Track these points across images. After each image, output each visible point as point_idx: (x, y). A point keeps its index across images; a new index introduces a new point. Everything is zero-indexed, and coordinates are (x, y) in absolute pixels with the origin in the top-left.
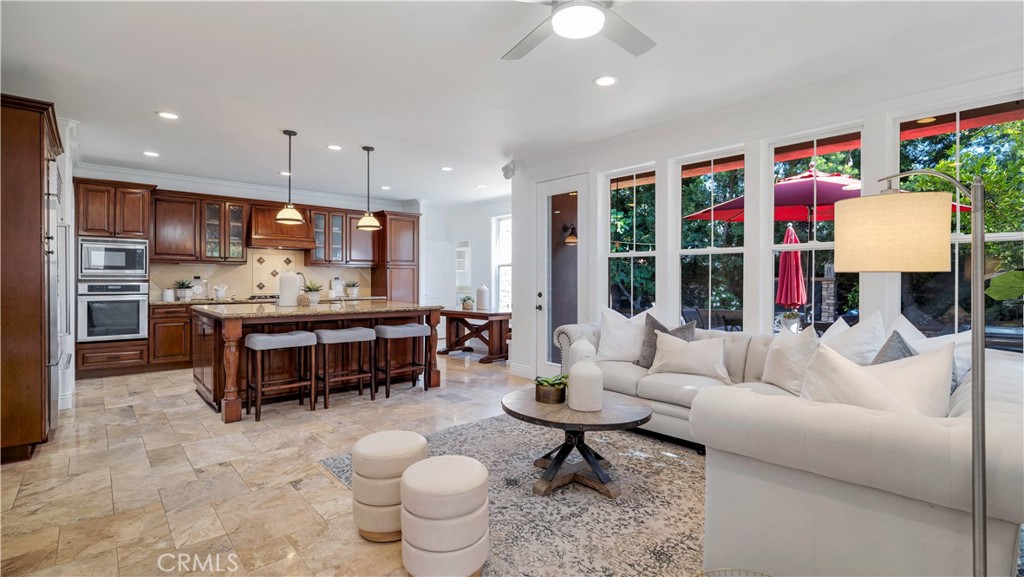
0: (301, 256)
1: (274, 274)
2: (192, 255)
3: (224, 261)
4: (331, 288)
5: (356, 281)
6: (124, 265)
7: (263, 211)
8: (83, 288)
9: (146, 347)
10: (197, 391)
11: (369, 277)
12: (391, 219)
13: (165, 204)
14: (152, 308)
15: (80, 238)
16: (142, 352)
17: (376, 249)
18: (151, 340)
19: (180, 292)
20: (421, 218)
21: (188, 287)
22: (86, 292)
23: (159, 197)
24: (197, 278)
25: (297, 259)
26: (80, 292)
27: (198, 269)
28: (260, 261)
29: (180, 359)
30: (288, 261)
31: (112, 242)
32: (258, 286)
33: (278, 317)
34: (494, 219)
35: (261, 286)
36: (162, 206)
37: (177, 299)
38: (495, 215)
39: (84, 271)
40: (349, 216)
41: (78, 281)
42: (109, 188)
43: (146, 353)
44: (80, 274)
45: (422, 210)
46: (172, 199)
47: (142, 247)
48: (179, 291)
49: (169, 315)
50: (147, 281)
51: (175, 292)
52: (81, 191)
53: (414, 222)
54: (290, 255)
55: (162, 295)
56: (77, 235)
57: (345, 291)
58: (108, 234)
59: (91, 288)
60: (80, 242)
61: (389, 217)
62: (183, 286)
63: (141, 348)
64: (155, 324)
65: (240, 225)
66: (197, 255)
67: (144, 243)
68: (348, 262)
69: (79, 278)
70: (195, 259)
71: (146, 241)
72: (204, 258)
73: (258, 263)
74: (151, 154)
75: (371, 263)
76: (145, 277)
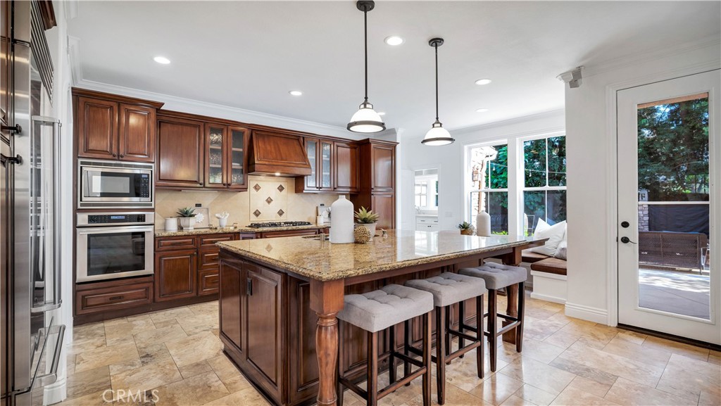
0: (293, 183)
1: (269, 201)
2: (195, 182)
3: (226, 188)
4: (317, 215)
6: (128, 191)
7: (263, 136)
8: (83, 219)
9: (152, 284)
10: (225, 352)
12: (374, 148)
13: (169, 125)
14: (157, 239)
15: (80, 160)
16: (147, 289)
17: (358, 175)
18: (157, 276)
19: (184, 221)
20: (398, 147)
22: (86, 223)
23: (164, 118)
24: (198, 205)
25: (288, 185)
26: (79, 223)
28: (257, 188)
29: (187, 295)
30: (281, 188)
31: (115, 165)
32: (255, 213)
33: (390, 271)
34: (466, 147)
35: (257, 214)
36: (166, 129)
37: (180, 228)
38: (466, 144)
39: (84, 199)
40: (336, 144)
41: (76, 211)
42: (112, 104)
43: (151, 291)
44: (79, 202)
45: (400, 139)
46: (175, 120)
47: (147, 171)
48: (182, 220)
49: (175, 247)
50: (153, 210)
51: (178, 221)
52: (81, 105)
53: (391, 150)
54: (283, 183)
55: (165, 224)
56: (76, 156)
58: (111, 157)
59: (91, 219)
60: (79, 165)
61: (372, 145)
62: (185, 214)
63: (145, 285)
64: (160, 258)
65: (241, 150)
66: (202, 181)
67: (151, 167)
68: (335, 188)
69: (79, 207)
70: (198, 185)
71: (152, 165)
72: (207, 185)
73: (254, 190)
74: (162, 60)
75: (349, 190)
76: (151, 205)
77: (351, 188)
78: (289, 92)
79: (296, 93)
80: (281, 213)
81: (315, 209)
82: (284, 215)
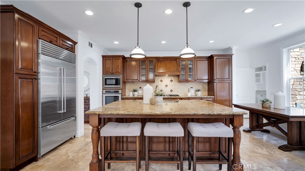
0: (176, 78)
1: (166, 86)
3: (147, 81)
4: (189, 92)
5: (199, 89)
6: (115, 84)
8: (104, 91)
11: (206, 87)
12: (216, 58)
15: (104, 75)
17: (210, 73)
20: (233, 56)
21: (136, 91)
23: (127, 60)
24: (140, 88)
25: (175, 80)
26: (104, 93)
27: (141, 85)
28: (161, 81)
30: (172, 81)
31: (112, 76)
35: (161, 91)
37: (133, 95)
40: (196, 59)
42: (111, 58)
44: (104, 87)
45: (234, 52)
51: (133, 93)
52: (104, 60)
53: (229, 59)
54: (172, 78)
55: (129, 94)
57: (195, 93)
58: (111, 74)
59: (106, 92)
60: (104, 77)
61: (215, 58)
62: (135, 91)
65: (152, 67)
66: (139, 80)
67: (120, 76)
68: (195, 80)
69: (104, 88)
70: (138, 81)
71: (121, 75)
72: (140, 81)
73: (160, 82)
74: (116, 43)
75: (207, 80)
76: (120, 88)
77: (208, 79)
78: (161, 42)
79: (163, 42)
80: (172, 91)
81: (188, 89)
82: (173, 92)
